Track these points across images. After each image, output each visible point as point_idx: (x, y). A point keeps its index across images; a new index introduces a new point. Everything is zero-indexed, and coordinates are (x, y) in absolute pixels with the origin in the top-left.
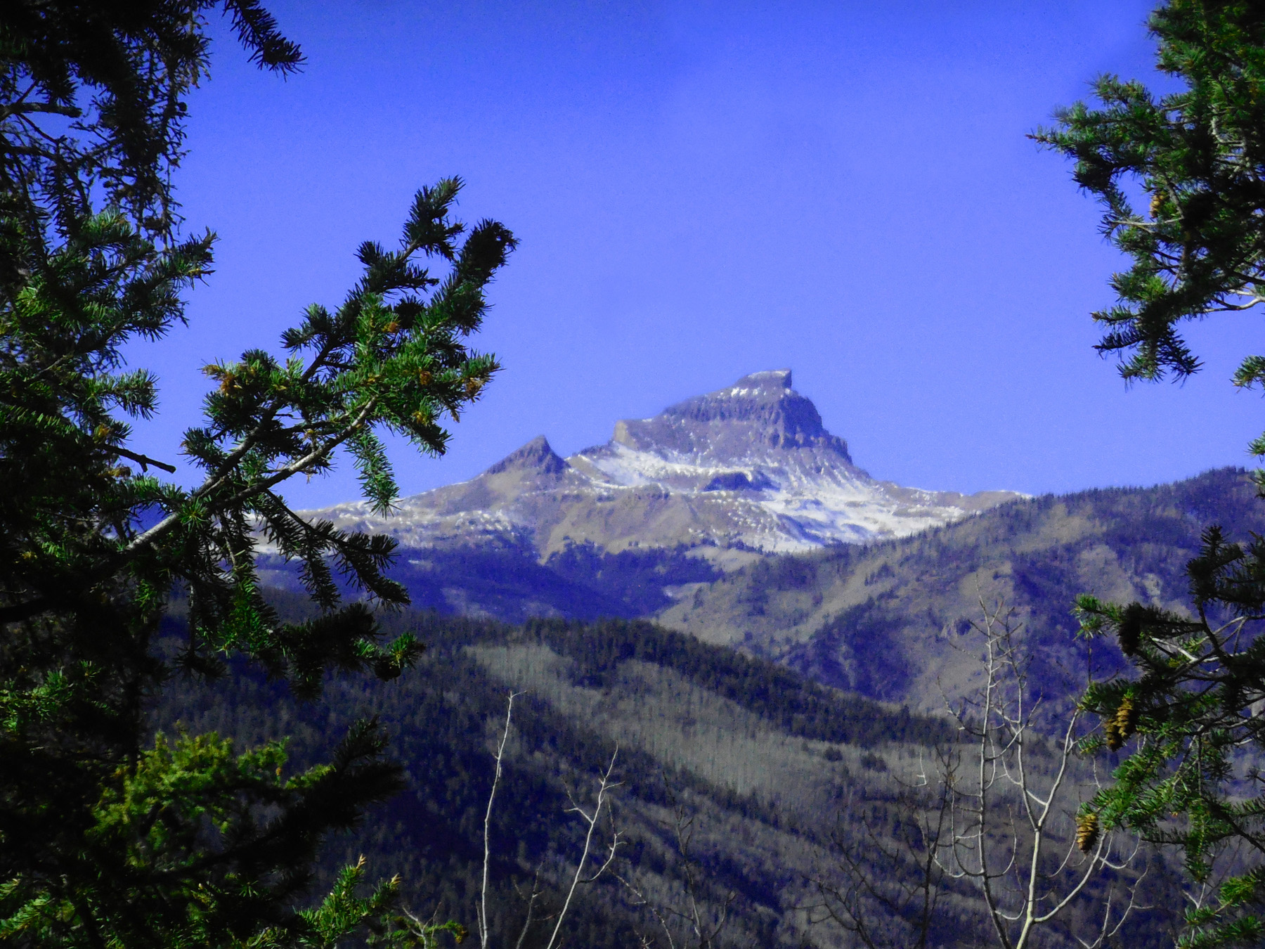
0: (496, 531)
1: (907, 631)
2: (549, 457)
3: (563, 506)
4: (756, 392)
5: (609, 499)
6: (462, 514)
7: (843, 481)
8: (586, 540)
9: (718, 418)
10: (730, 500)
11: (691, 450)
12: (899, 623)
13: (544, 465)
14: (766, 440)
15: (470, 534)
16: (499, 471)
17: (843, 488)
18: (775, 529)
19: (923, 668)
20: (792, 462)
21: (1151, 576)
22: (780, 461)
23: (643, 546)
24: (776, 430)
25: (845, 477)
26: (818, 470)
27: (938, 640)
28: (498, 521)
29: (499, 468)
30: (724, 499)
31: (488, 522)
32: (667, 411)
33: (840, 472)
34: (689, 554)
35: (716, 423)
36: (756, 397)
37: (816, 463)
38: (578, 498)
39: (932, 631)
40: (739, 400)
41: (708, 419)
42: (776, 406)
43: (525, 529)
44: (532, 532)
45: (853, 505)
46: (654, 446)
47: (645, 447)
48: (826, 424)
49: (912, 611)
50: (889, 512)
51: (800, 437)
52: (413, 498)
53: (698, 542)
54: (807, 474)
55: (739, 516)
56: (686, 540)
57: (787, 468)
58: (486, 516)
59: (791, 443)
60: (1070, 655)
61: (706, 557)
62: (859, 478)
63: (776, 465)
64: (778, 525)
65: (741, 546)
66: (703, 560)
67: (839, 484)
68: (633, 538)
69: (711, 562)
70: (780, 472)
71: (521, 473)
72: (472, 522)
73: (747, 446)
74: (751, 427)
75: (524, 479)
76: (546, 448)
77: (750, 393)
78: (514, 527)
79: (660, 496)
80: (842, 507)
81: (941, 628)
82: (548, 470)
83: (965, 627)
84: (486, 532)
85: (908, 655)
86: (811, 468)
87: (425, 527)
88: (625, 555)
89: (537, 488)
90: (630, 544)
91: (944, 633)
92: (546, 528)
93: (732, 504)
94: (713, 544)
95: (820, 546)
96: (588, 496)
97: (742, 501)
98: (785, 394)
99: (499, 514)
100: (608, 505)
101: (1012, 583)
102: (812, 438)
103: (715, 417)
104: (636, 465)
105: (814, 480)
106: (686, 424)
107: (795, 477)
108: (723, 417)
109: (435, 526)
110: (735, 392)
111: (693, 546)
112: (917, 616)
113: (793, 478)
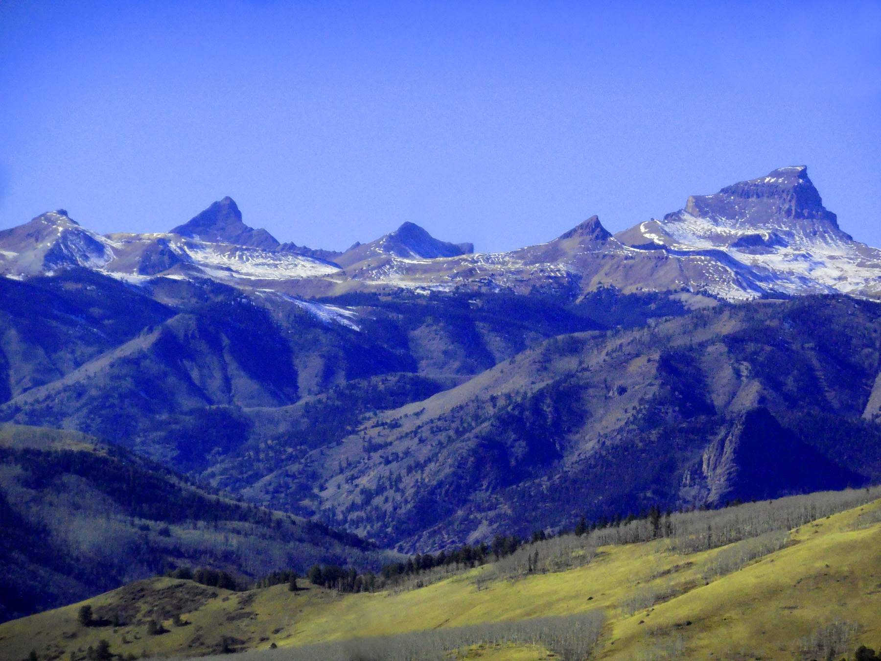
0: (556, 277)
1: (591, 391)
2: (599, 229)
3: (603, 262)
4: (780, 180)
5: (631, 258)
6: (537, 265)
7: (830, 241)
8: (611, 286)
9: (755, 196)
10: (706, 263)
11: (733, 218)
12: (586, 387)
13: (595, 234)
14: (783, 213)
15: (539, 279)
16: (568, 237)
17: (830, 246)
18: (731, 283)
19: (593, 414)
20: (798, 228)
21: (745, 363)
22: (790, 227)
23: (645, 290)
24: (790, 206)
25: (832, 239)
26: (815, 234)
27: (606, 398)
28: (559, 271)
29: (568, 235)
30: (702, 261)
31: (552, 271)
32: (722, 190)
33: (829, 236)
34: (672, 297)
35: (754, 199)
36: (780, 183)
37: (814, 229)
38: (613, 256)
39: (605, 391)
40: (770, 185)
41: (748, 197)
42: (791, 191)
43: (575, 276)
44: (581, 278)
45: (832, 258)
46: (710, 214)
47: (703, 214)
48: (825, 204)
49: (596, 379)
50: (854, 263)
51: (806, 212)
52: (512, 252)
53: (678, 290)
54: (807, 236)
55: (710, 273)
56: (672, 287)
57: (794, 232)
58: (552, 267)
59: (799, 216)
60: (674, 411)
61: (682, 300)
62: (841, 239)
63: (788, 229)
64: (734, 280)
65: (705, 294)
66: (680, 301)
67: (827, 243)
68: (639, 285)
69: (684, 303)
70: (790, 234)
71: (581, 239)
72: (542, 271)
73: (772, 216)
74: (774, 204)
75: (581, 243)
76: (598, 224)
77: (776, 181)
78: (568, 274)
79: (663, 258)
80: (825, 259)
81: (609, 392)
82: (597, 238)
83: (622, 390)
84: (549, 277)
85: (588, 407)
86: (810, 232)
87: (513, 273)
88: (633, 295)
89: (588, 249)
90: (637, 289)
91: (611, 394)
92: (590, 276)
93: (707, 265)
94: (688, 291)
95: (757, 295)
96: (618, 256)
97: (714, 263)
98: (798, 183)
99: (561, 266)
100: (631, 262)
101: (657, 365)
102: (814, 212)
103: (753, 196)
104: (692, 227)
105: (811, 240)
106: (734, 199)
107: (799, 237)
108: (758, 196)
109: (518, 272)
110: (767, 179)
111: (676, 291)
112: (598, 382)
113: (797, 238)
